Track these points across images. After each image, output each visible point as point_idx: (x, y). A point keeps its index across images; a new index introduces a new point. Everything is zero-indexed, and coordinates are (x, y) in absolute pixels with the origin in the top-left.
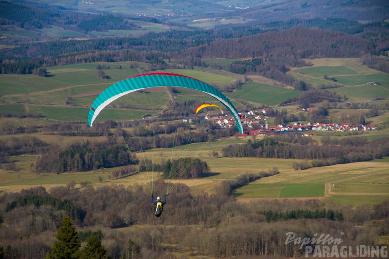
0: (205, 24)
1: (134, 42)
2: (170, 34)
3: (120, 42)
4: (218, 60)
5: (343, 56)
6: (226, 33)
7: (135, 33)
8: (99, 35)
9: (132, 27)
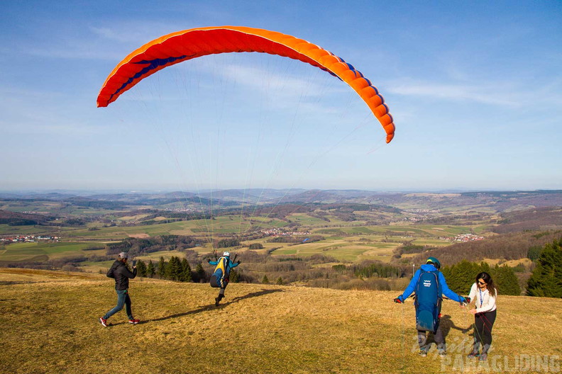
0: (261, 204)
1: (240, 209)
2: (250, 207)
3: (236, 209)
4: (265, 214)
5: (300, 212)
6: (267, 206)
7: (240, 207)
8: (229, 207)
9: (239, 205)
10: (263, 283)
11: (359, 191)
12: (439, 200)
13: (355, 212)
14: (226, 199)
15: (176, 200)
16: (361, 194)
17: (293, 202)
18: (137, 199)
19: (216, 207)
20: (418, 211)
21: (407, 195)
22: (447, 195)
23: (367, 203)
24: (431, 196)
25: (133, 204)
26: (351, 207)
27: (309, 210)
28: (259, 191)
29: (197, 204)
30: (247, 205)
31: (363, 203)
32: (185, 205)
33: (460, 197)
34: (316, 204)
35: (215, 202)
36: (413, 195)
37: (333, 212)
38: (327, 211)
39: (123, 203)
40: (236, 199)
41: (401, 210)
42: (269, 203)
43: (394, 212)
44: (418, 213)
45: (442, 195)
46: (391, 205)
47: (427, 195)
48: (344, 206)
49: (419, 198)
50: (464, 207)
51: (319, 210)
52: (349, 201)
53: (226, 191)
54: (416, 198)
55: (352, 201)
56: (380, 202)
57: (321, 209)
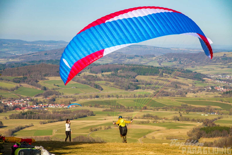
4: (8, 77)
13: (139, 78)
17: (51, 61)
20: (228, 77)
23: (157, 65)
26: (133, 70)
31: (150, 64)
37: (108, 76)
38: (99, 75)
41: (205, 76)
42: (17, 60)
46: (190, 68)
48: (123, 68)
49: (231, 59)
51: (88, 73)
52: (131, 60)
54: (226, 59)
55: (136, 61)
56: (174, 63)
57: (91, 72)
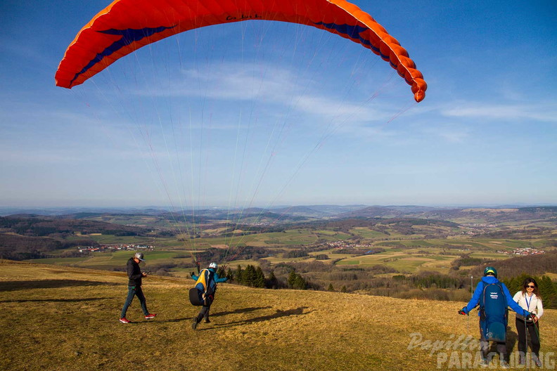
0: (327, 218)
1: (308, 223)
2: (317, 221)
3: (304, 224)
4: (330, 228)
5: (363, 226)
6: (332, 221)
7: (308, 221)
8: (299, 222)
9: (307, 219)
10: (328, 290)
11: (418, 207)
12: (495, 215)
13: (413, 227)
14: (295, 214)
15: (253, 215)
16: (419, 210)
17: (356, 217)
18: (218, 214)
19: (287, 221)
20: (475, 225)
21: (464, 211)
22: (503, 210)
23: (426, 218)
24: (488, 212)
25: (215, 219)
26: (410, 221)
27: (371, 224)
28: (325, 207)
29: (269, 219)
30: (314, 220)
31: (421, 218)
32: (260, 220)
33: (518, 212)
34: (377, 219)
35: (286, 217)
36: (469, 210)
37: (393, 226)
38: (387, 225)
39: (206, 218)
40: (304, 214)
41: (459, 225)
42: (335, 217)
43: (451, 226)
44: (475, 228)
45: (499, 211)
46: (448, 220)
47: (484, 210)
48: (403, 221)
49: (476, 213)
50: (522, 222)
51: (380, 225)
52: (408, 216)
53: (294, 207)
54: (473, 213)
55: (411, 216)
56: (437, 217)
57: (382, 224)
